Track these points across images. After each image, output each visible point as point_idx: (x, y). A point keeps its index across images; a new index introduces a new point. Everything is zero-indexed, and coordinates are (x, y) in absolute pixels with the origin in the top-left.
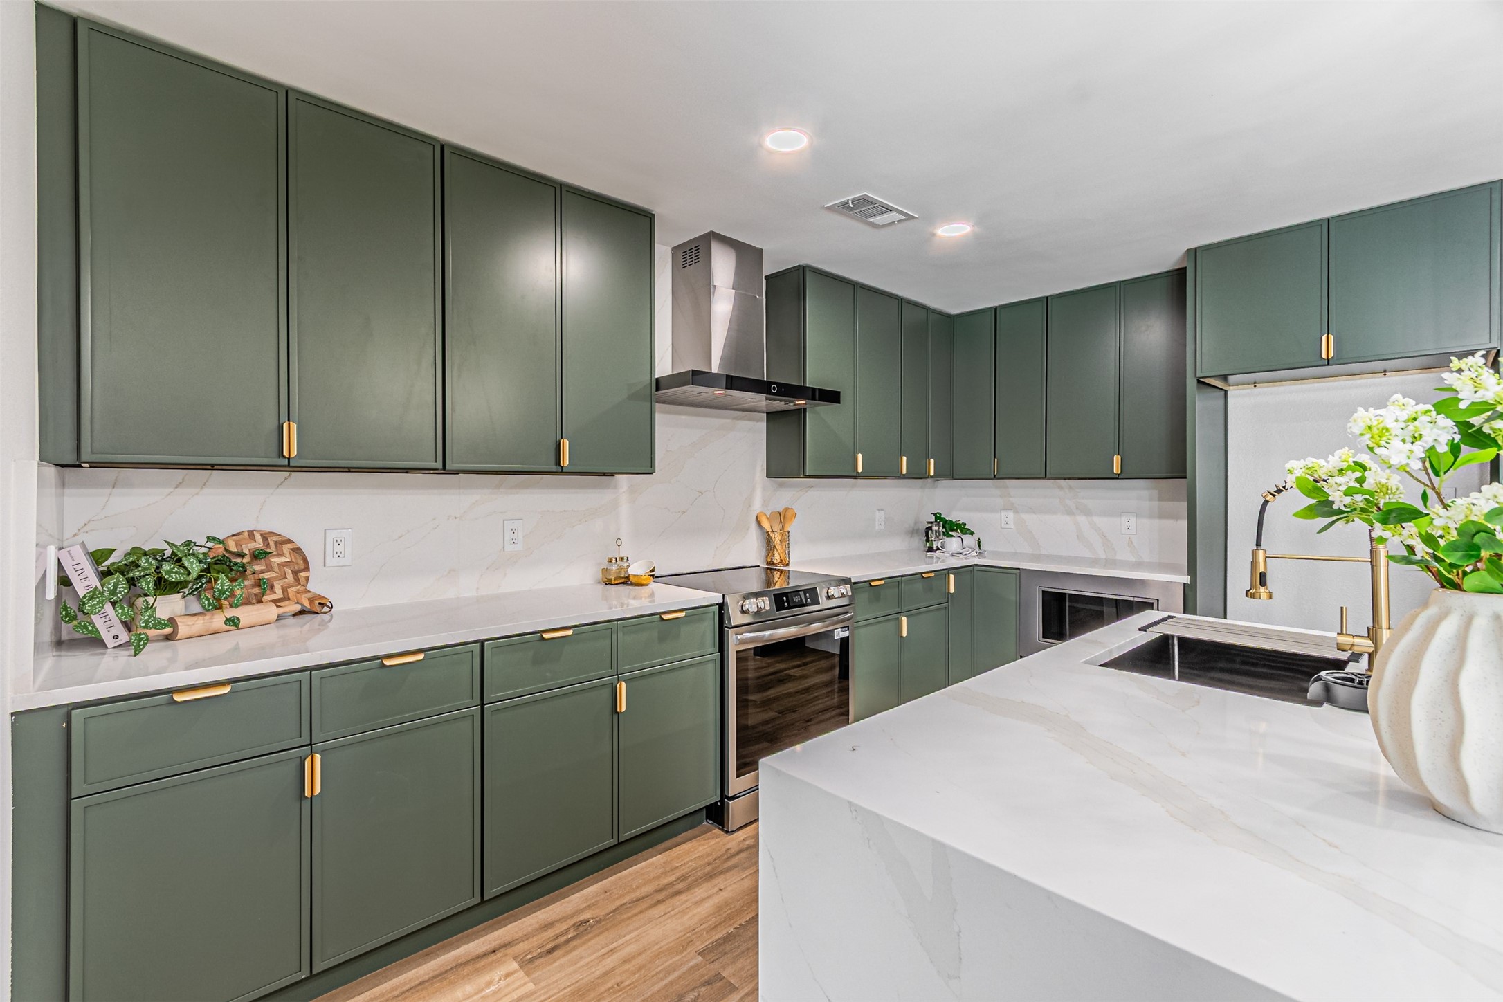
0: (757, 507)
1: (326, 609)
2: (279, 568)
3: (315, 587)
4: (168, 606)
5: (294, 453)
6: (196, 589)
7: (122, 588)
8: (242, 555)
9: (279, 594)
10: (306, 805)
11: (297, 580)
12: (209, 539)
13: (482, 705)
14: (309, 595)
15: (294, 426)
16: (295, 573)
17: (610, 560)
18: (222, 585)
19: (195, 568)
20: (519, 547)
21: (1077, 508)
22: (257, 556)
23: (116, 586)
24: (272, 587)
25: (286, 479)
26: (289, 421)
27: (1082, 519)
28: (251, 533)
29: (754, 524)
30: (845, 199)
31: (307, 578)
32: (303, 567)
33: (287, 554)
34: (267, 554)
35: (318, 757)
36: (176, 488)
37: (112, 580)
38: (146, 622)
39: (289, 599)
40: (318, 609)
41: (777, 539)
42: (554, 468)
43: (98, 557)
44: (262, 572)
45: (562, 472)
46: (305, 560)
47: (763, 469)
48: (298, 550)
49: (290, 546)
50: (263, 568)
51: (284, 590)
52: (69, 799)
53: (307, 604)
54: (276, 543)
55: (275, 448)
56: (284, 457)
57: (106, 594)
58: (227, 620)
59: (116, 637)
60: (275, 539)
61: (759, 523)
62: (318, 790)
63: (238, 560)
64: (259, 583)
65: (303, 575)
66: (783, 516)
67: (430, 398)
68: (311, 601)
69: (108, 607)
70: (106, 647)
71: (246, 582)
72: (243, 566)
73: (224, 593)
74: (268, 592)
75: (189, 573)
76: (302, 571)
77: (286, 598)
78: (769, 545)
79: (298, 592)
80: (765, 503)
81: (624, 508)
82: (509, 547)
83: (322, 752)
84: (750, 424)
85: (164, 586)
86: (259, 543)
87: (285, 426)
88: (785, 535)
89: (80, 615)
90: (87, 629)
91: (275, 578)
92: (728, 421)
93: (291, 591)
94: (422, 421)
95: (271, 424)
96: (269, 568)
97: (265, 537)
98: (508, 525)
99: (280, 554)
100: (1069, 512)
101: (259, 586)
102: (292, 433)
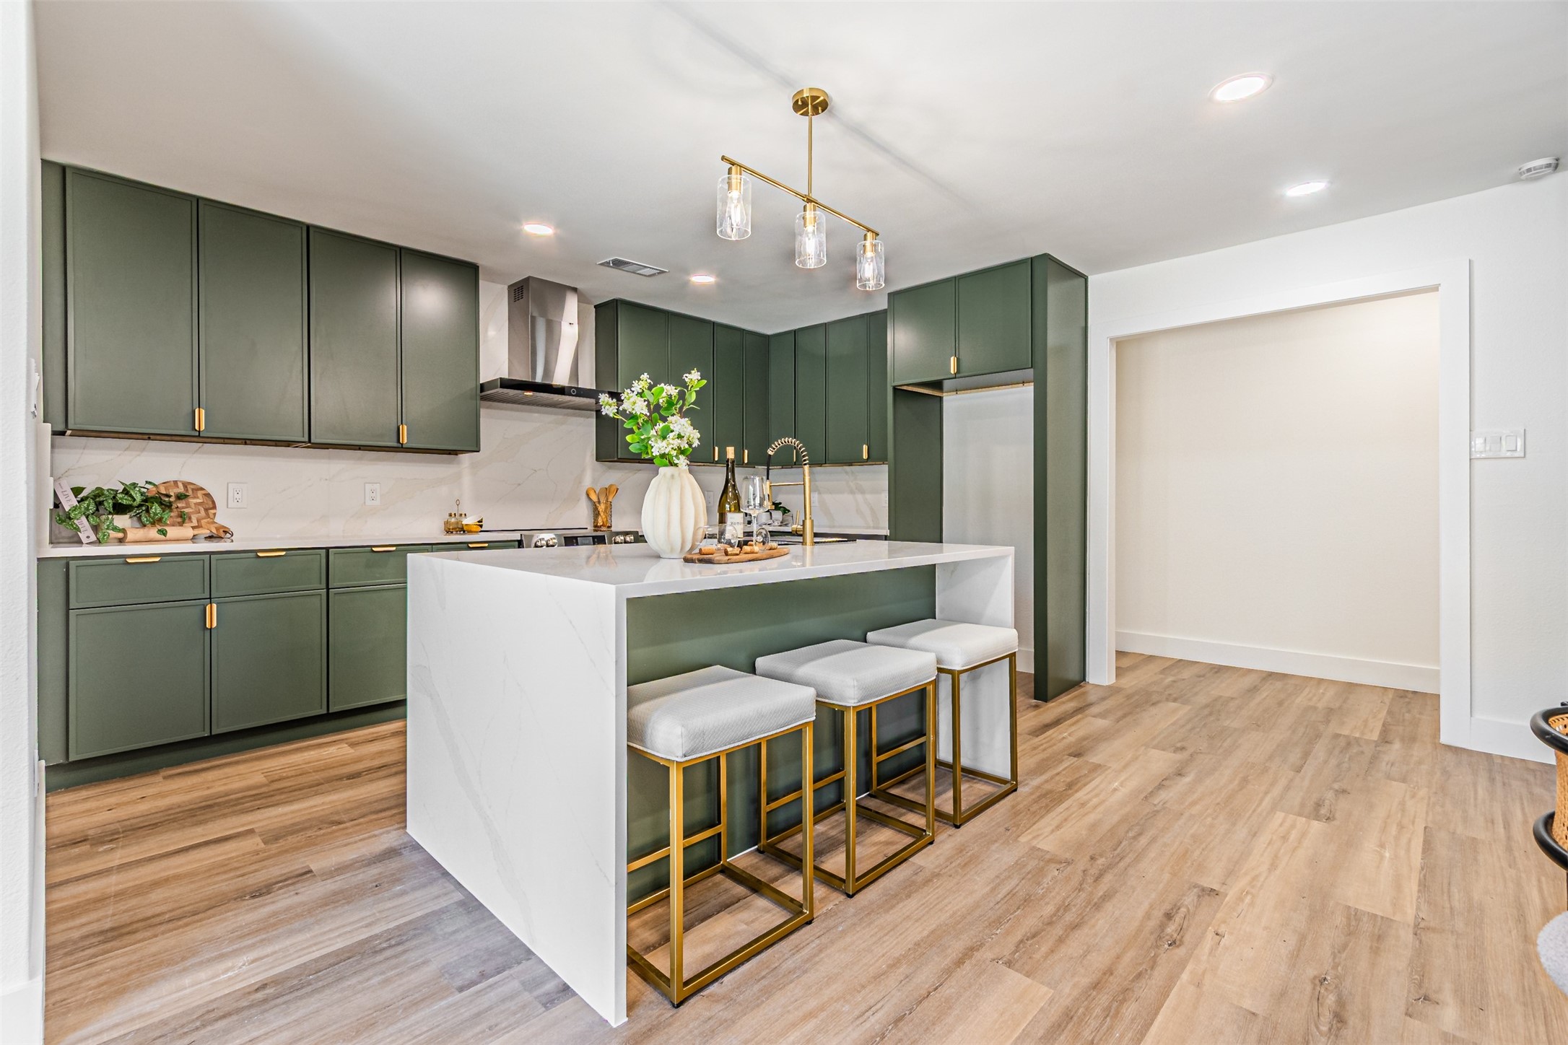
0: (587, 482)
1: (228, 535)
2: (195, 507)
3: (220, 520)
4: (122, 521)
5: (203, 428)
6: (139, 513)
7: (92, 508)
8: (169, 496)
9: (195, 523)
10: (207, 633)
11: (208, 516)
12: (147, 482)
13: (328, 589)
14: (216, 525)
15: (203, 412)
16: (206, 510)
17: (450, 515)
18: (156, 509)
19: (138, 498)
20: (377, 502)
21: (856, 488)
22: (180, 497)
23: (88, 505)
24: (190, 518)
25: (200, 448)
26: (199, 407)
27: (859, 497)
28: (175, 482)
29: (584, 496)
30: (607, 260)
31: (215, 514)
32: (211, 506)
33: (201, 497)
34: (186, 496)
35: (215, 606)
36: (125, 450)
37: (85, 504)
38: (108, 526)
39: (202, 527)
40: (222, 534)
41: (601, 508)
42: (395, 444)
43: (77, 491)
44: (183, 508)
45: (402, 447)
46: (213, 502)
47: (592, 455)
48: (208, 495)
49: (203, 492)
50: (184, 505)
51: (198, 521)
52: (68, 609)
53: (214, 531)
54: (193, 490)
55: (191, 426)
56: (196, 430)
57: (83, 509)
58: (159, 530)
59: (88, 537)
60: (192, 487)
61: (588, 495)
62: (215, 624)
63: (167, 499)
64: (182, 515)
65: (212, 511)
66: (607, 491)
67: (299, 395)
68: (217, 529)
69: (84, 518)
70: (82, 543)
71: (172, 514)
72: (170, 502)
73: (157, 515)
74: (187, 521)
75: (134, 500)
76: (211, 509)
77: (198, 527)
78: (596, 514)
79: (208, 523)
80: (595, 481)
81: (467, 479)
82: (369, 502)
83: (217, 604)
84: (581, 420)
85: (119, 509)
86: (181, 489)
87: (197, 411)
88: (609, 506)
89: (68, 520)
90: (73, 526)
91: (193, 513)
92: (561, 417)
93: (203, 522)
94: (294, 410)
95: (188, 409)
96: (188, 506)
97: (185, 485)
98: (368, 487)
99: (195, 498)
100: (852, 492)
101: (181, 517)
102: (201, 415)
